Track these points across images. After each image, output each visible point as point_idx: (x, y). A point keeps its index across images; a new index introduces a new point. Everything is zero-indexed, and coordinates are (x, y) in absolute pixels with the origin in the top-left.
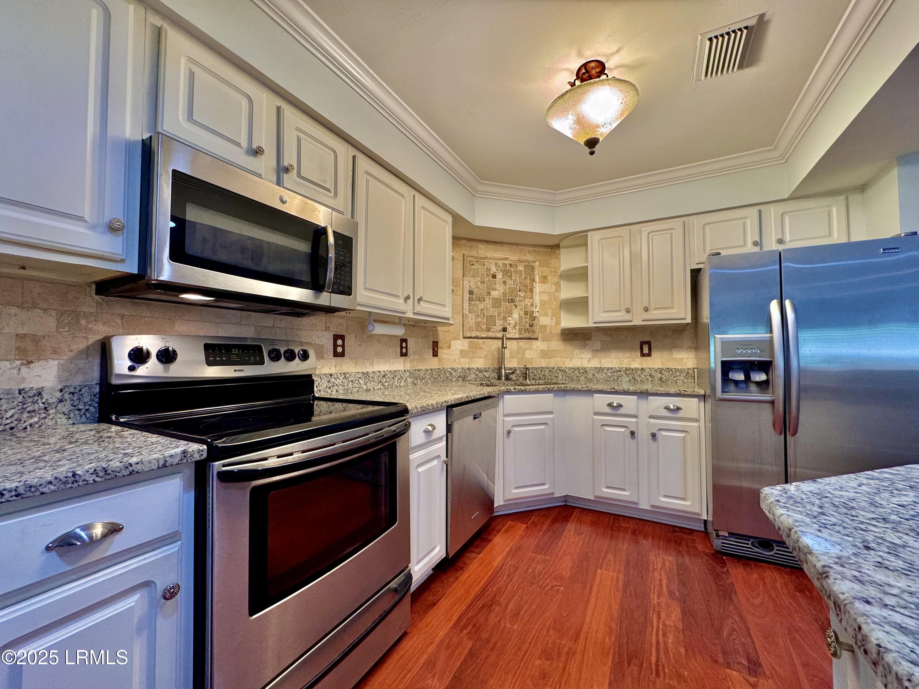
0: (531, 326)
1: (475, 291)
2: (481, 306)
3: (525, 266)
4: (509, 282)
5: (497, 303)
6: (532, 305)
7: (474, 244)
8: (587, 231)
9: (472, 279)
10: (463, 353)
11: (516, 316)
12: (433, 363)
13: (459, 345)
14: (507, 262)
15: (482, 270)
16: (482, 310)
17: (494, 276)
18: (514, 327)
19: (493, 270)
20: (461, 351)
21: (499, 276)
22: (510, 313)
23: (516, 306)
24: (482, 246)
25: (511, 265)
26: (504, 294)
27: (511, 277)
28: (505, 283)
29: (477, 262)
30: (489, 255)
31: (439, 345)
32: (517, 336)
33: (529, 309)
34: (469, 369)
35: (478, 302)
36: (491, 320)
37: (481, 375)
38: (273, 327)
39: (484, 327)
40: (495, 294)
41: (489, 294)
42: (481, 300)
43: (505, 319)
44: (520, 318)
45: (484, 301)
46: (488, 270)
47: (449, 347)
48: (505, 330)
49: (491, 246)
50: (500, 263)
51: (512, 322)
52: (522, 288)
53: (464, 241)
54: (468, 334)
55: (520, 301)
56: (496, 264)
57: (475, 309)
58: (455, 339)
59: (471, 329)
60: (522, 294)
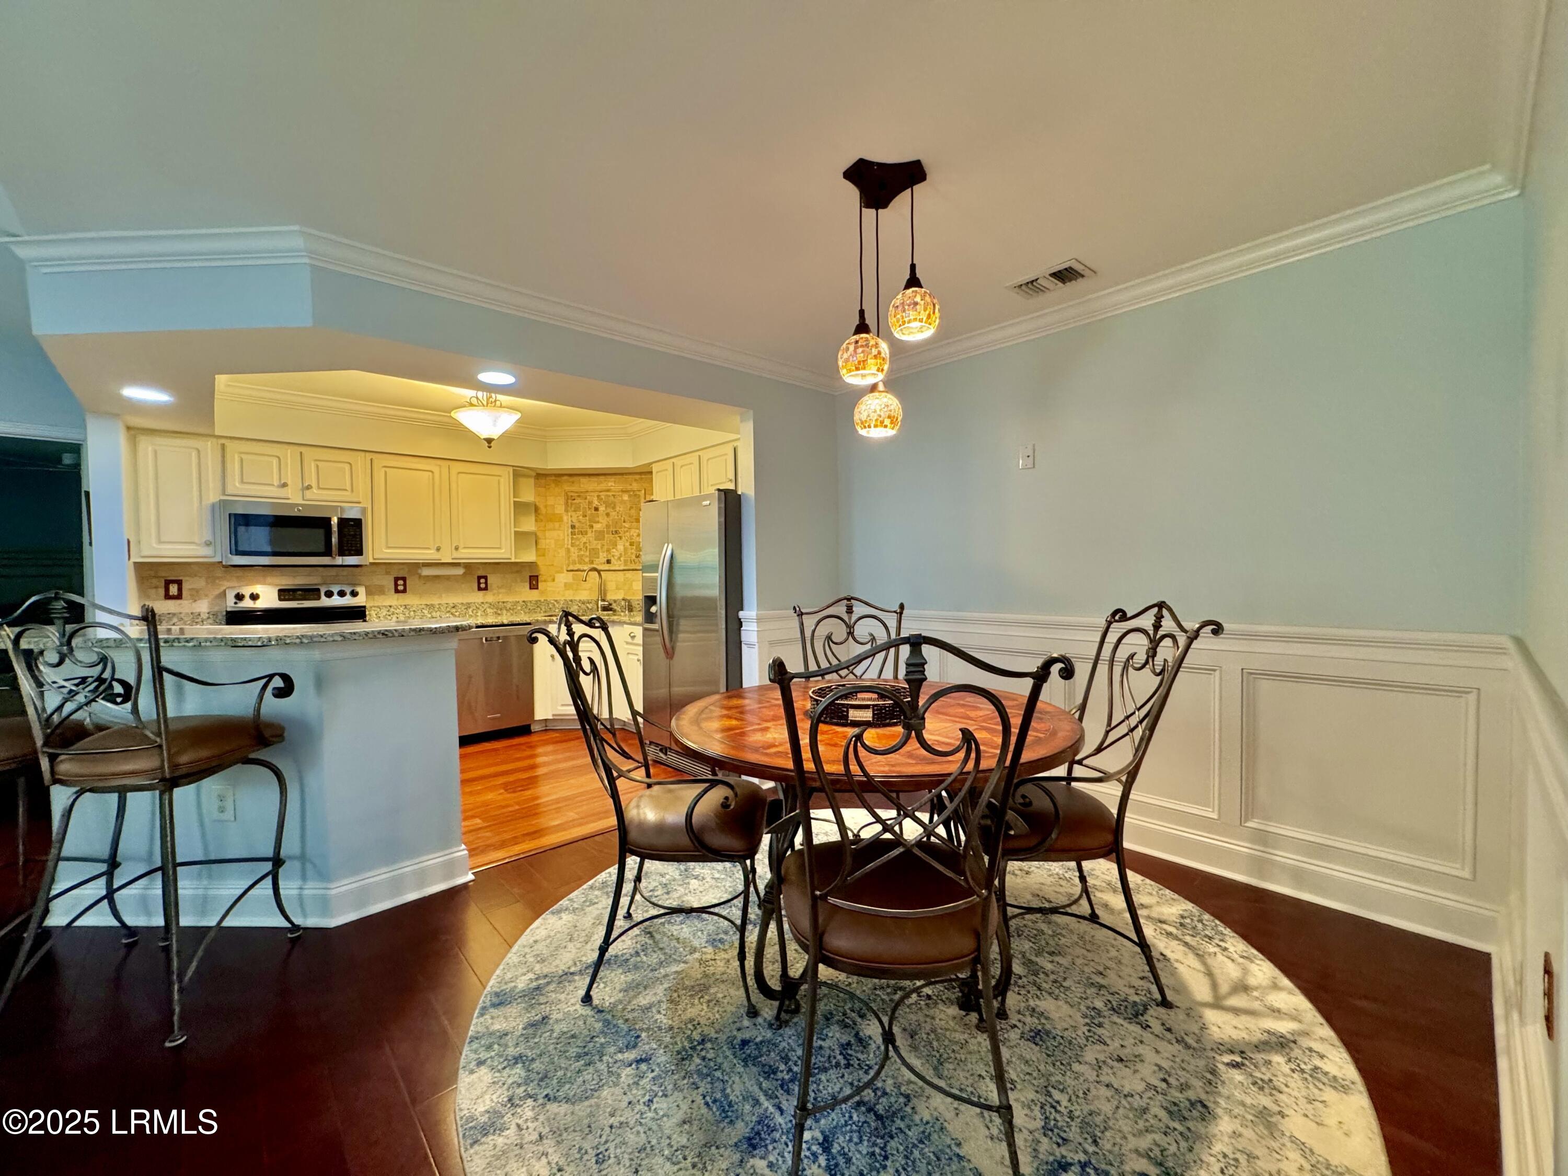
0: (637, 557)
1: (577, 525)
2: (584, 540)
3: (630, 496)
4: (613, 514)
5: (600, 536)
6: (639, 535)
7: (575, 479)
8: (651, 463)
9: (573, 514)
10: (567, 586)
11: (620, 547)
12: (534, 595)
13: (563, 578)
14: (610, 494)
15: (584, 504)
16: (585, 543)
17: (596, 509)
18: (619, 558)
19: (596, 503)
20: (566, 584)
21: (602, 508)
22: (615, 545)
23: (621, 538)
24: (584, 480)
25: (614, 496)
26: (608, 526)
27: (614, 508)
28: (608, 515)
29: (579, 496)
30: (590, 488)
31: (540, 579)
32: (622, 568)
33: (636, 539)
34: (571, 601)
35: (580, 536)
36: (594, 553)
37: (583, 606)
38: (337, 576)
39: (587, 560)
40: (597, 527)
41: (592, 527)
42: (583, 533)
43: (608, 551)
44: (625, 549)
45: (586, 534)
46: (590, 503)
47: (554, 580)
48: (609, 562)
49: (594, 479)
50: (603, 495)
51: (617, 554)
52: (626, 518)
53: (565, 478)
54: (571, 568)
55: (625, 532)
56: (598, 496)
57: (577, 543)
58: (558, 572)
59: (574, 563)
60: (627, 525)
